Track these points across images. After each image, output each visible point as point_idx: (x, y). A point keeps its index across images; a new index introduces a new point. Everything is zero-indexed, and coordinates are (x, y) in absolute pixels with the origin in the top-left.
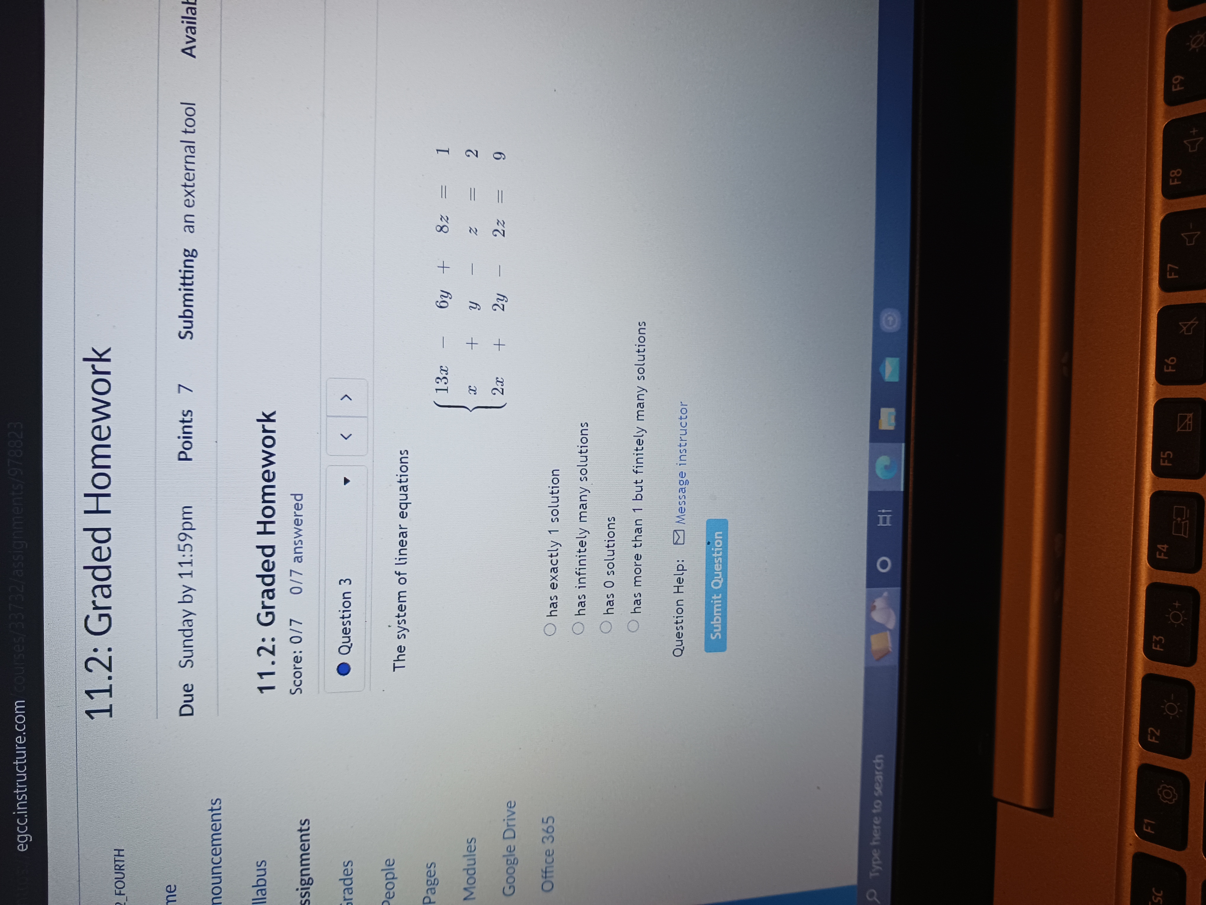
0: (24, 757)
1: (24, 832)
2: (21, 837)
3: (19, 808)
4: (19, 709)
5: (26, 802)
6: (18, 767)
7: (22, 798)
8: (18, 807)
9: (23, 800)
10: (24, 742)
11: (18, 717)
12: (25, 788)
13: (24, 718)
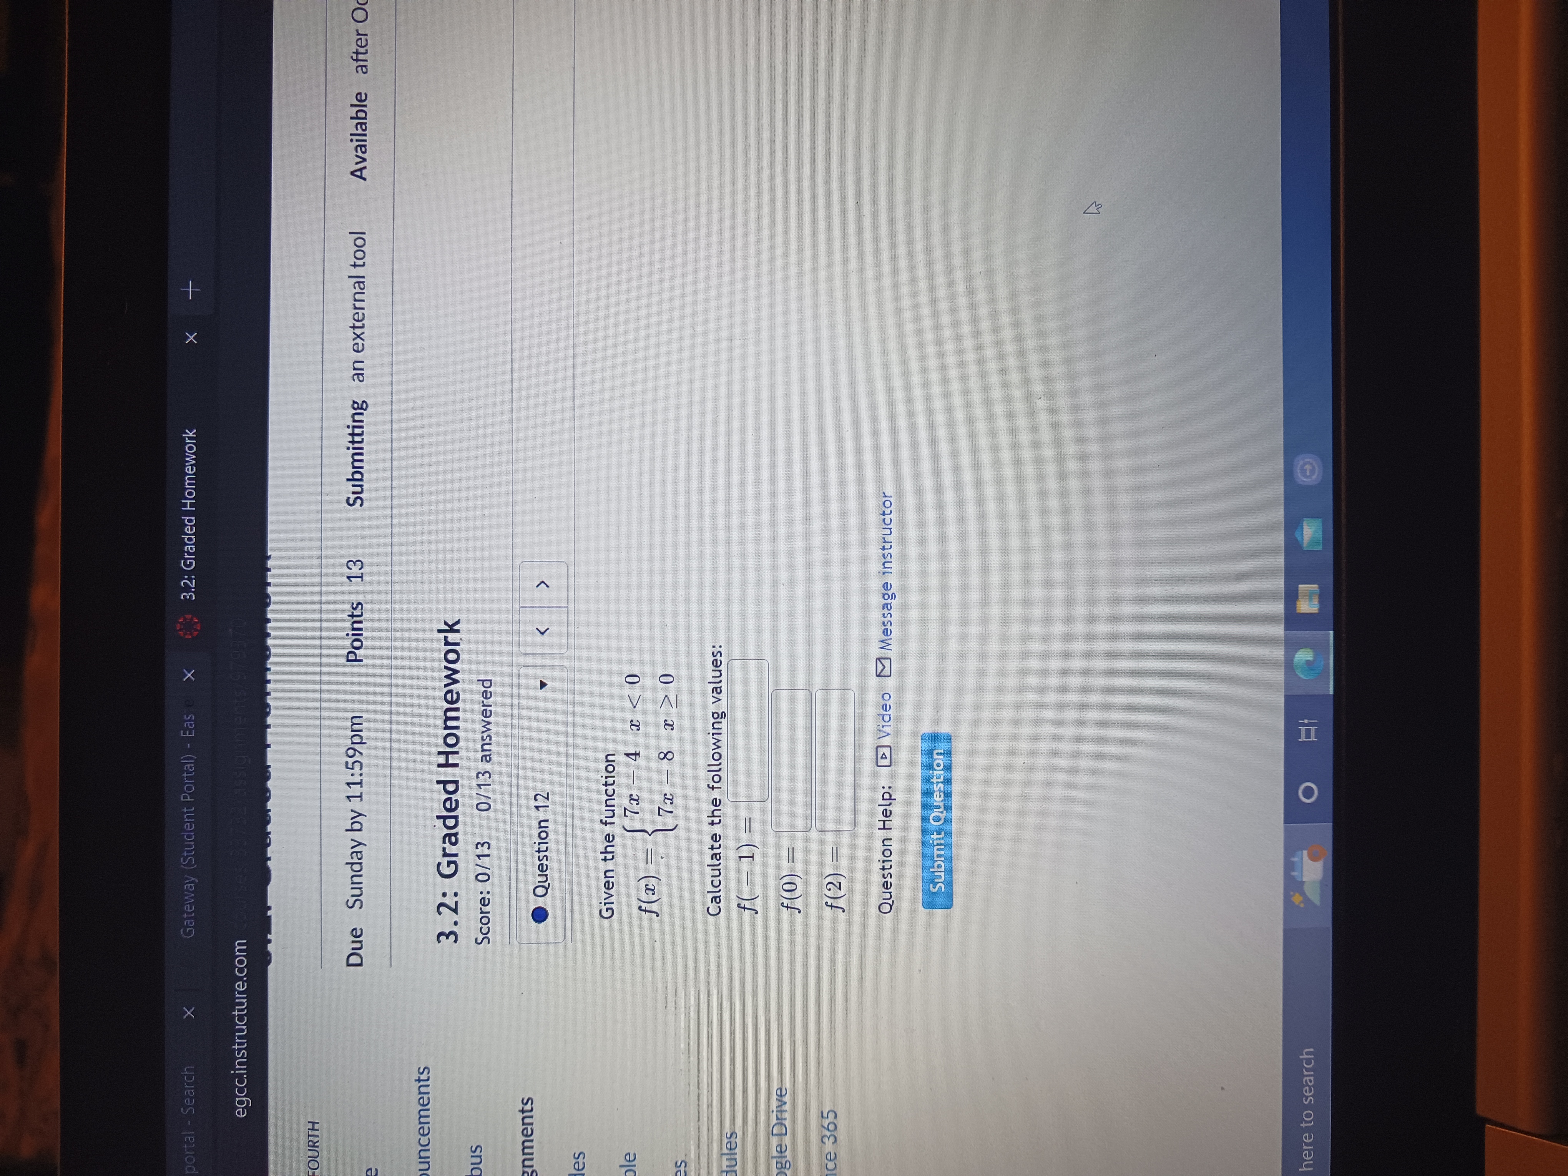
0: (244, 1007)
1: (244, 1094)
2: (239, 1100)
3: (238, 1067)
4: (239, 951)
5: (246, 1060)
6: (238, 1019)
7: (241, 1055)
8: (236, 1066)
9: (242, 1057)
10: (244, 989)
11: (239, 960)
12: (245, 1043)
13: (246, 961)
